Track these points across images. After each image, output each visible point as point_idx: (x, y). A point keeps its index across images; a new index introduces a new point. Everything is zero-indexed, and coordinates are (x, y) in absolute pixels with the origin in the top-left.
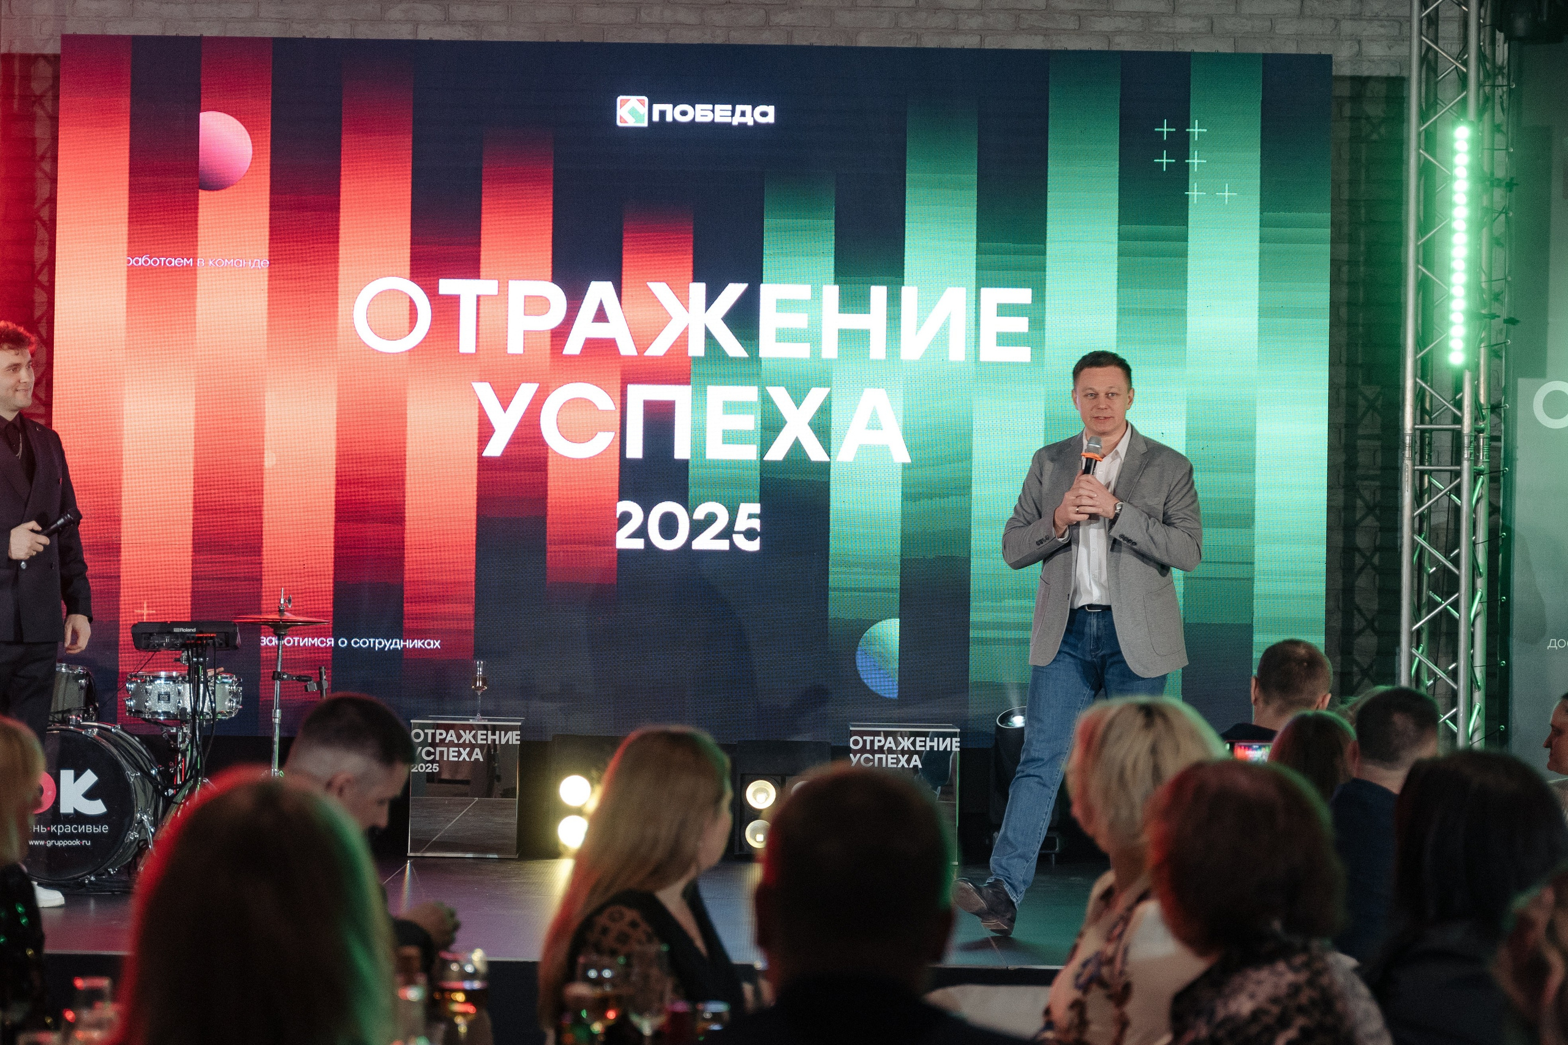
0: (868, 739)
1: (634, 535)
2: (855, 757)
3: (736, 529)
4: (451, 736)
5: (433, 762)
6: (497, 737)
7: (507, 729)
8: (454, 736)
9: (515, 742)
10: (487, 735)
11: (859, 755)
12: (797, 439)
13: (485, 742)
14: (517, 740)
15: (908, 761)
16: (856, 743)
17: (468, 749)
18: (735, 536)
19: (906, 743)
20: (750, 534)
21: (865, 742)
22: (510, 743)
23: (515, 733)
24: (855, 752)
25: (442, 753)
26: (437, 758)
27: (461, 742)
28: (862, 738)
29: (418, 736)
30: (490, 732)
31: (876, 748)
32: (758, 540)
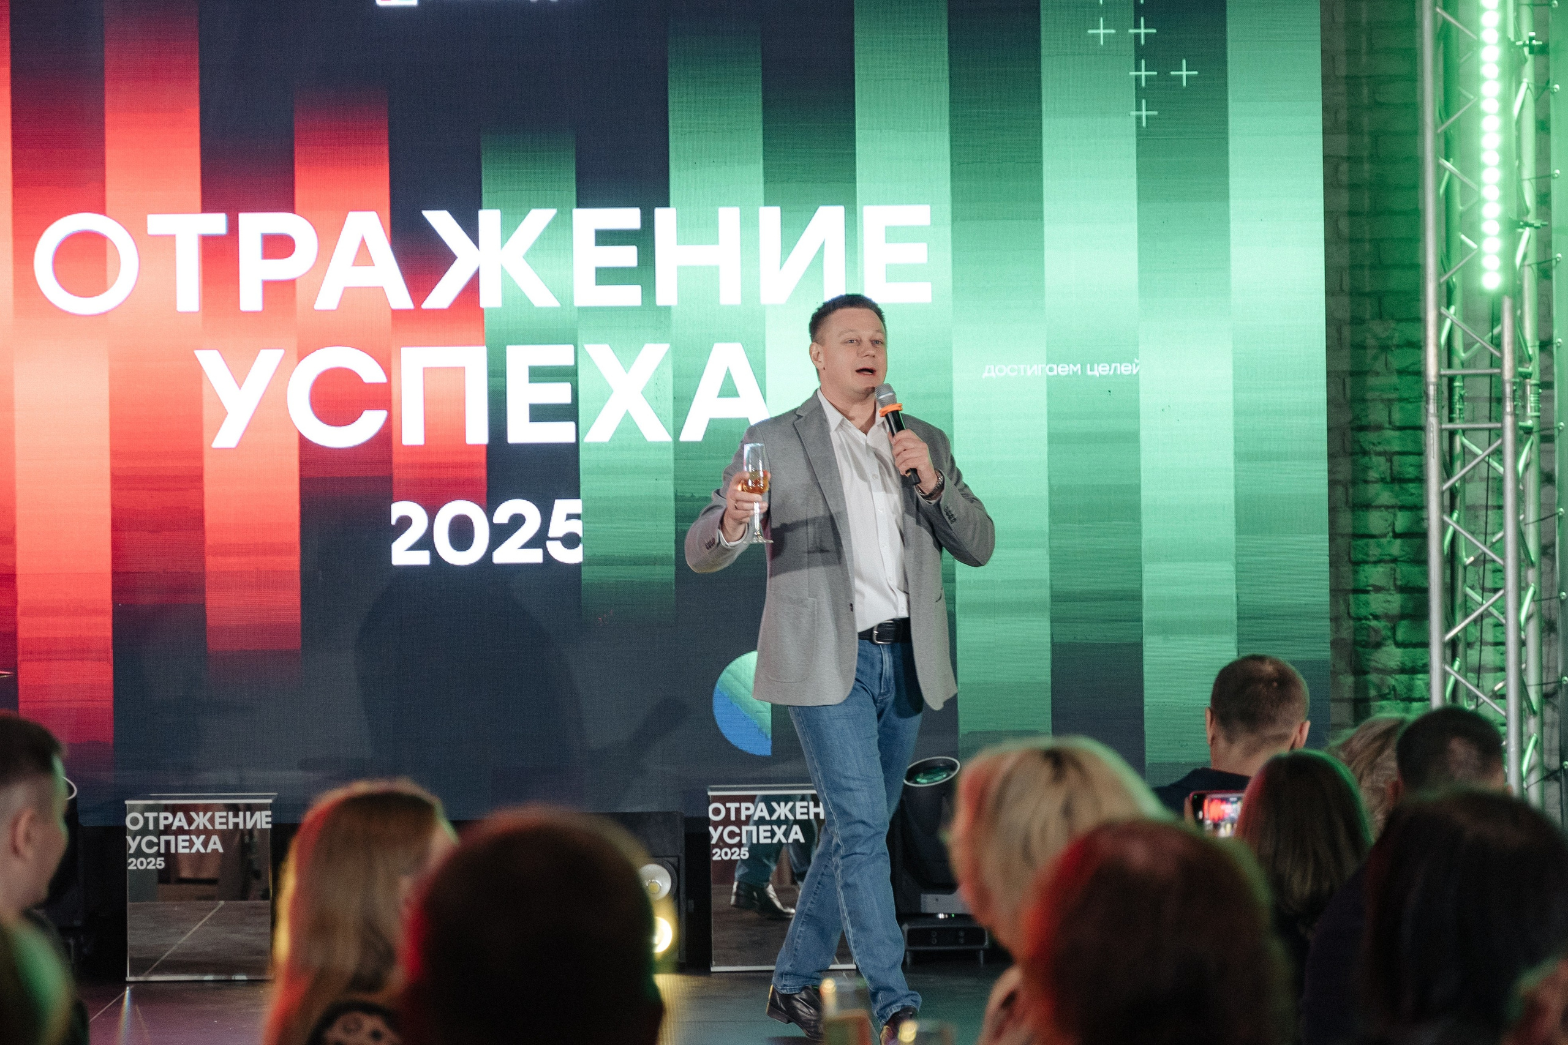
0: (733, 806)
1: (417, 546)
2: (716, 830)
3: (551, 534)
4: (180, 820)
5: (158, 854)
6: (240, 820)
7: (251, 809)
8: (183, 819)
9: (265, 826)
10: (227, 817)
11: (720, 828)
12: (627, 414)
13: (224, 827)
14: (267, 823)
15: (786, 834)
16: (717, 812)
17: (202, 837)
18: (549, 544)
19: (782, 811)
20: (570, 541)
21: (728, 810)
22: (259, 827)
23: (265, 813)
24: (716, 825)
25: (168, 843)
26: (162, 851)
27: (193, 827)
28: (725, 805)
29: (135, 821)
30: (231, 814)
31: (743, 818)
32: (580, 549)
